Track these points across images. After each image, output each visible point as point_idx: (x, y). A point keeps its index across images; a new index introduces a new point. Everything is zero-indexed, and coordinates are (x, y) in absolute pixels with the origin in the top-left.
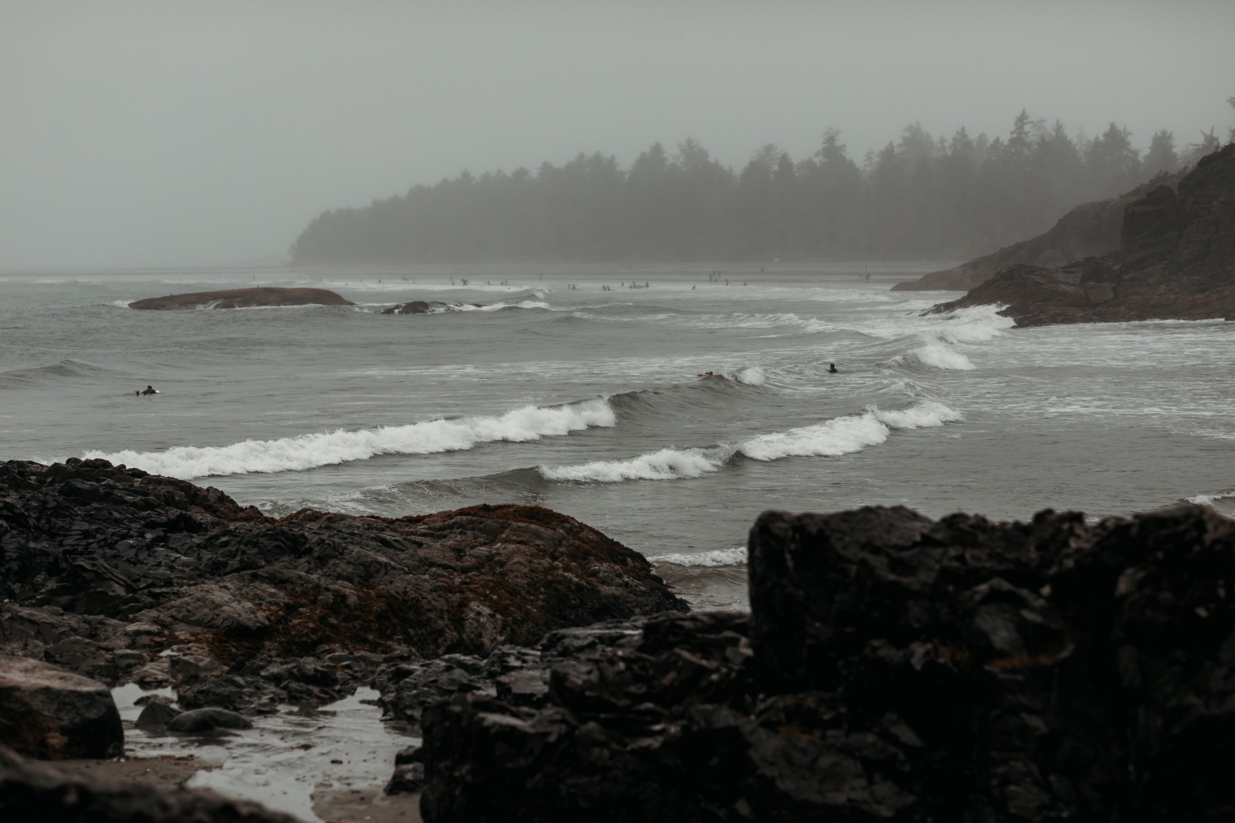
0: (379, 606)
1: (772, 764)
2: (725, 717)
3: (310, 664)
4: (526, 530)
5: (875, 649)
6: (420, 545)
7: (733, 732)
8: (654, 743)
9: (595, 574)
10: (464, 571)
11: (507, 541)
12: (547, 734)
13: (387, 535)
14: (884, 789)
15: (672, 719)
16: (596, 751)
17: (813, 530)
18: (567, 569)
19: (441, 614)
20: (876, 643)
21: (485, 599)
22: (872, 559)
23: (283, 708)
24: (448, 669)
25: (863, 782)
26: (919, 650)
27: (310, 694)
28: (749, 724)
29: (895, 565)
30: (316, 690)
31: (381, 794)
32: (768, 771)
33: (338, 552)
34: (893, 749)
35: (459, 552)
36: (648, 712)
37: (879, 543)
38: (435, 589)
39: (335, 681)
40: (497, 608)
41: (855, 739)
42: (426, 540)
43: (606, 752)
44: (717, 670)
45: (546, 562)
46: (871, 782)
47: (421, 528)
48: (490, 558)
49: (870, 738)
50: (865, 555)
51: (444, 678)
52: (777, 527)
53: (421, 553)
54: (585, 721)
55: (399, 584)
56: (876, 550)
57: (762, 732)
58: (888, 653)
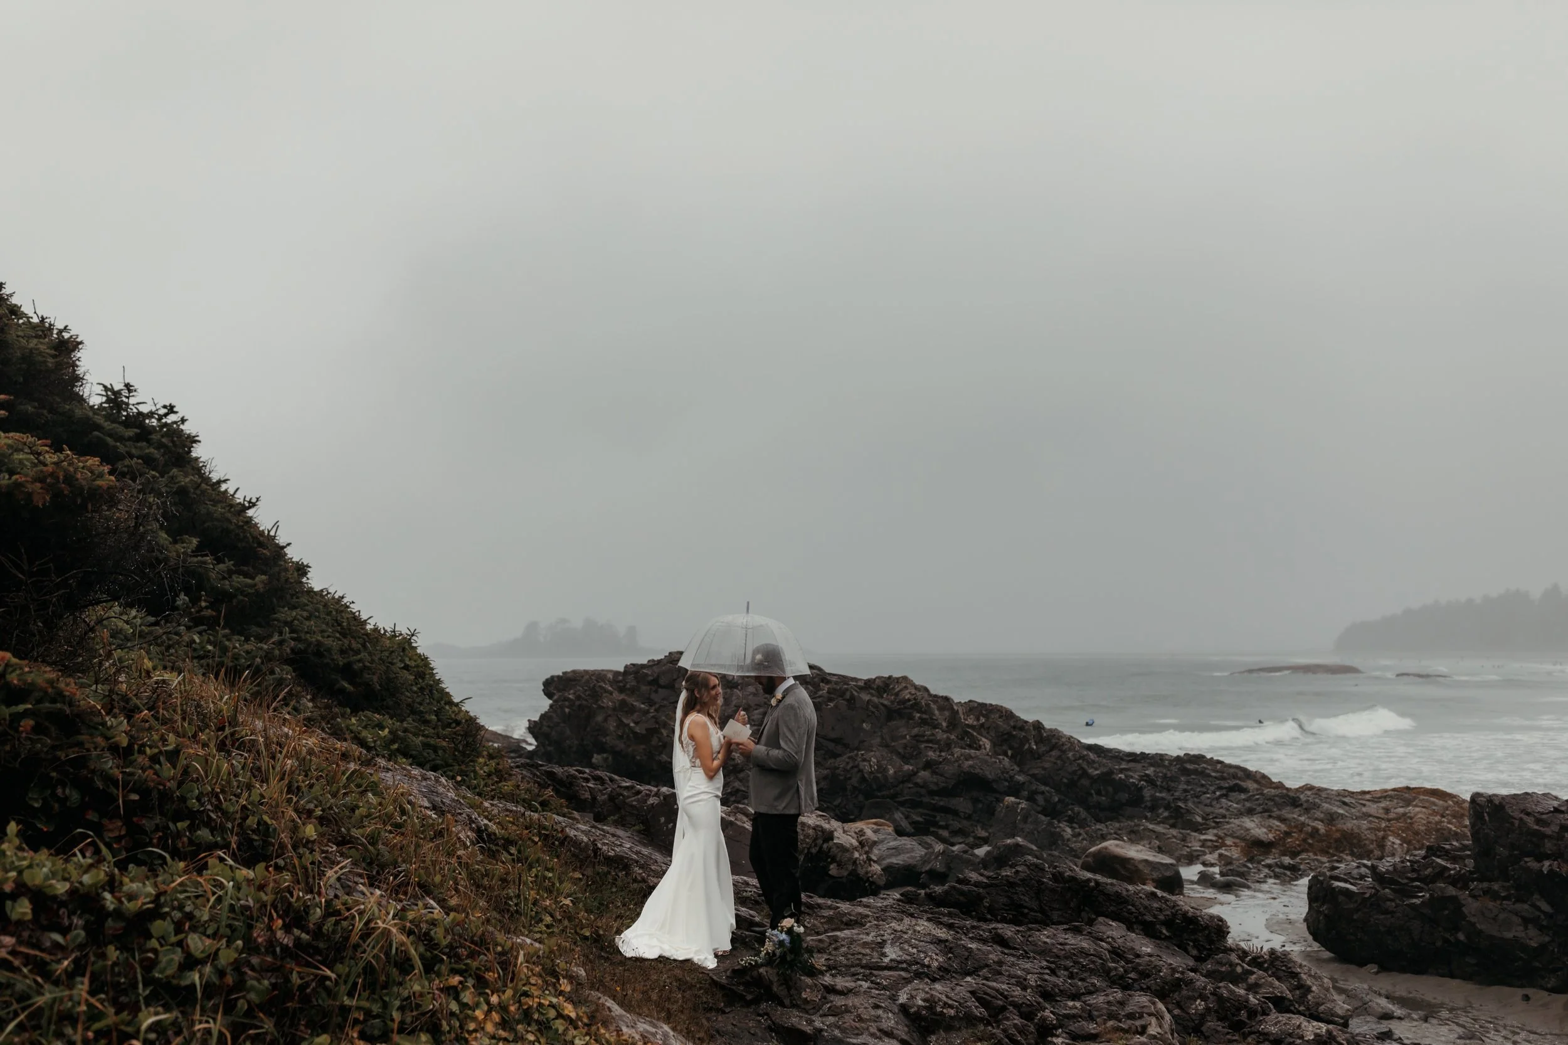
0: (1337, 835)
1: (1474, 915)
2: (1451, 891)
3: (1287, 860)
4: (1427, 801)
5: (1526, 862)
6: (1365, 805)
7: (1454, 899)
8: (1417, 901)
10: (1389, 820)
11: (1416, 806)
12: (1365, 893)
14: (1533, 931)
15: (1429, 890)
16: (1388, 903)
17: (1497, 802)
18: (1449, 822)
19: (1372, 842)
20: (1526, 859)
21: (1398, 836)
22: (1525, 817)
23: (1271, 881)
24: (1358, 867)
25: (1522, 928)
26: (1547, 863)
27: (1285, 874)
28: (1464, 895)
29: (1538, 821)
30: (1288, 873)
31: (1302, 921)
32: (1473, 920)
33: (1317, 806)
34: (1538, 913)
35: (1387, 810)
36: (1417, 887)
37: (1529, 811)
38: (1369, 829)
39: (1299, 870)
40: (1404, 840)
41: (1518, 906)
42: (1367, 803)
43: (1393, 904)
44: (1455, 869)
45: (1437, 818)
46: (1526, 928)
48: (1404, 814)
49: (1526, 906)
50: (1522, 815)
51: (1355, 872)
52: (1479, 800)
53: (1364, 809)
54: (1384, 889)
55: (1349, 825)
56: (1528, 814)
57: (1470, 900)
58: (1533, 864)
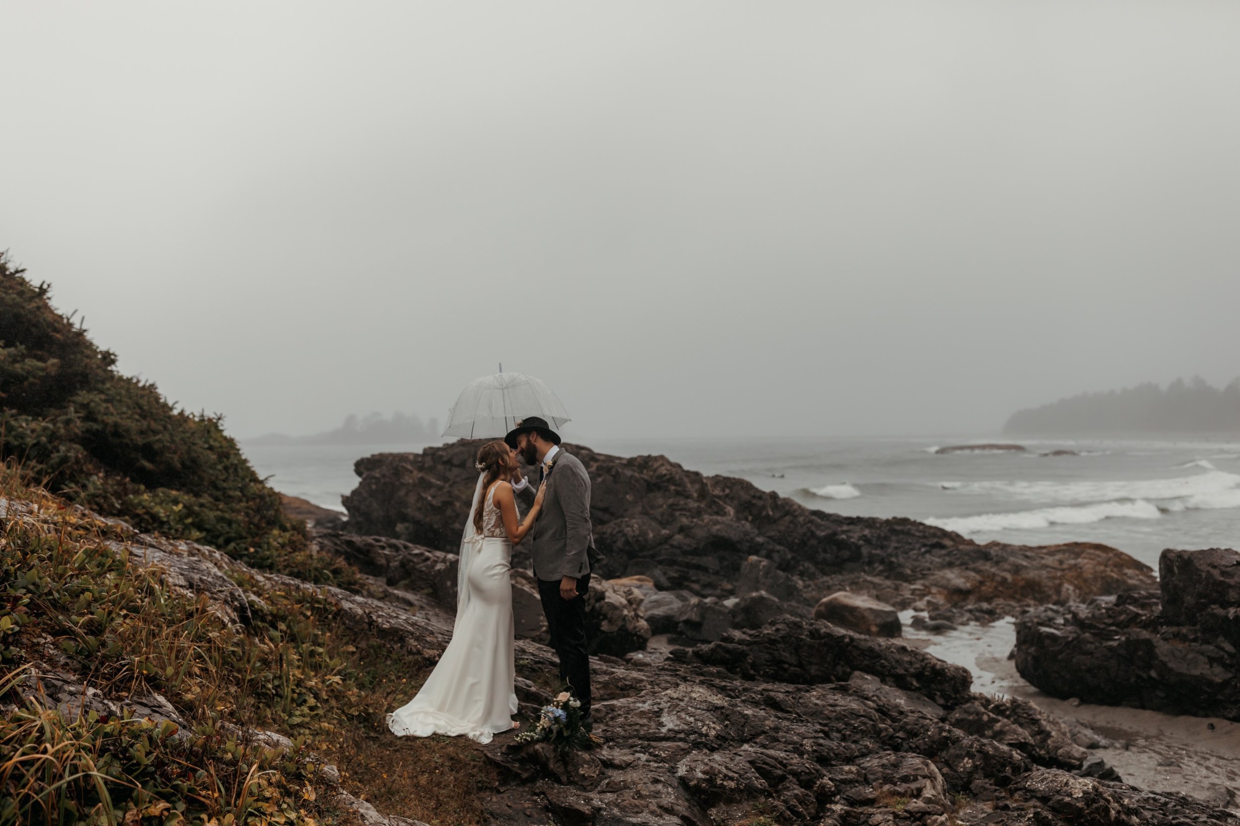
0: (1022, 583)
1: (1166, 656)
2: (1145, 634)
3: (985, 606)
4: (1093, 554)
5: (1212, 609)
6: (1042, 558)
7: (1148, 642)
8: (1115, 644)
9: (1126, 574)
10: (1063, 570)
11: (1085, 558)
12: (1068, 637)
13: (1029, 554)
14: (1218, 669)
15: (1124, 634)
16: (1089, 646)
17: (1186, 557)
18: (1112, 571)
19: (1051, 588)
20: (1213, 606)
21: (1071, 583)
22: (1213, 571)
23: (972, 623)
24: (1045, 611)
25: (1208, 666)
26: (1232, 611)
27: (984, 618)
28: (1156, 639)
29: (1223, 573)
30: (987, 616)
31: (1005, 659)
32: (1164, 659)
33: (1005, 560)
34: (1222, 653)
35: (1061, 562)
36: (1114, 631)
37: (1216, 564)
38: (1047, 578)
39: (996, 613)
40: (1077, 587)
41: (1205, 647)
42: (1046, 557)
43: (1093, 646)
44: (1145, 615)
45: (1102, 568)
46: (1211, 666)
47: (1045, 551)
48: (1075, 565)
49: (1211, 647)
50: (1209, 568)
51: (1043, 615)
52: (1171, 555)
53: (1043, 562)
54: (1084, 633)
55: (1032, 574)
56: (1215, 567)
57: (1162, 642)
58: (1218, 610)
